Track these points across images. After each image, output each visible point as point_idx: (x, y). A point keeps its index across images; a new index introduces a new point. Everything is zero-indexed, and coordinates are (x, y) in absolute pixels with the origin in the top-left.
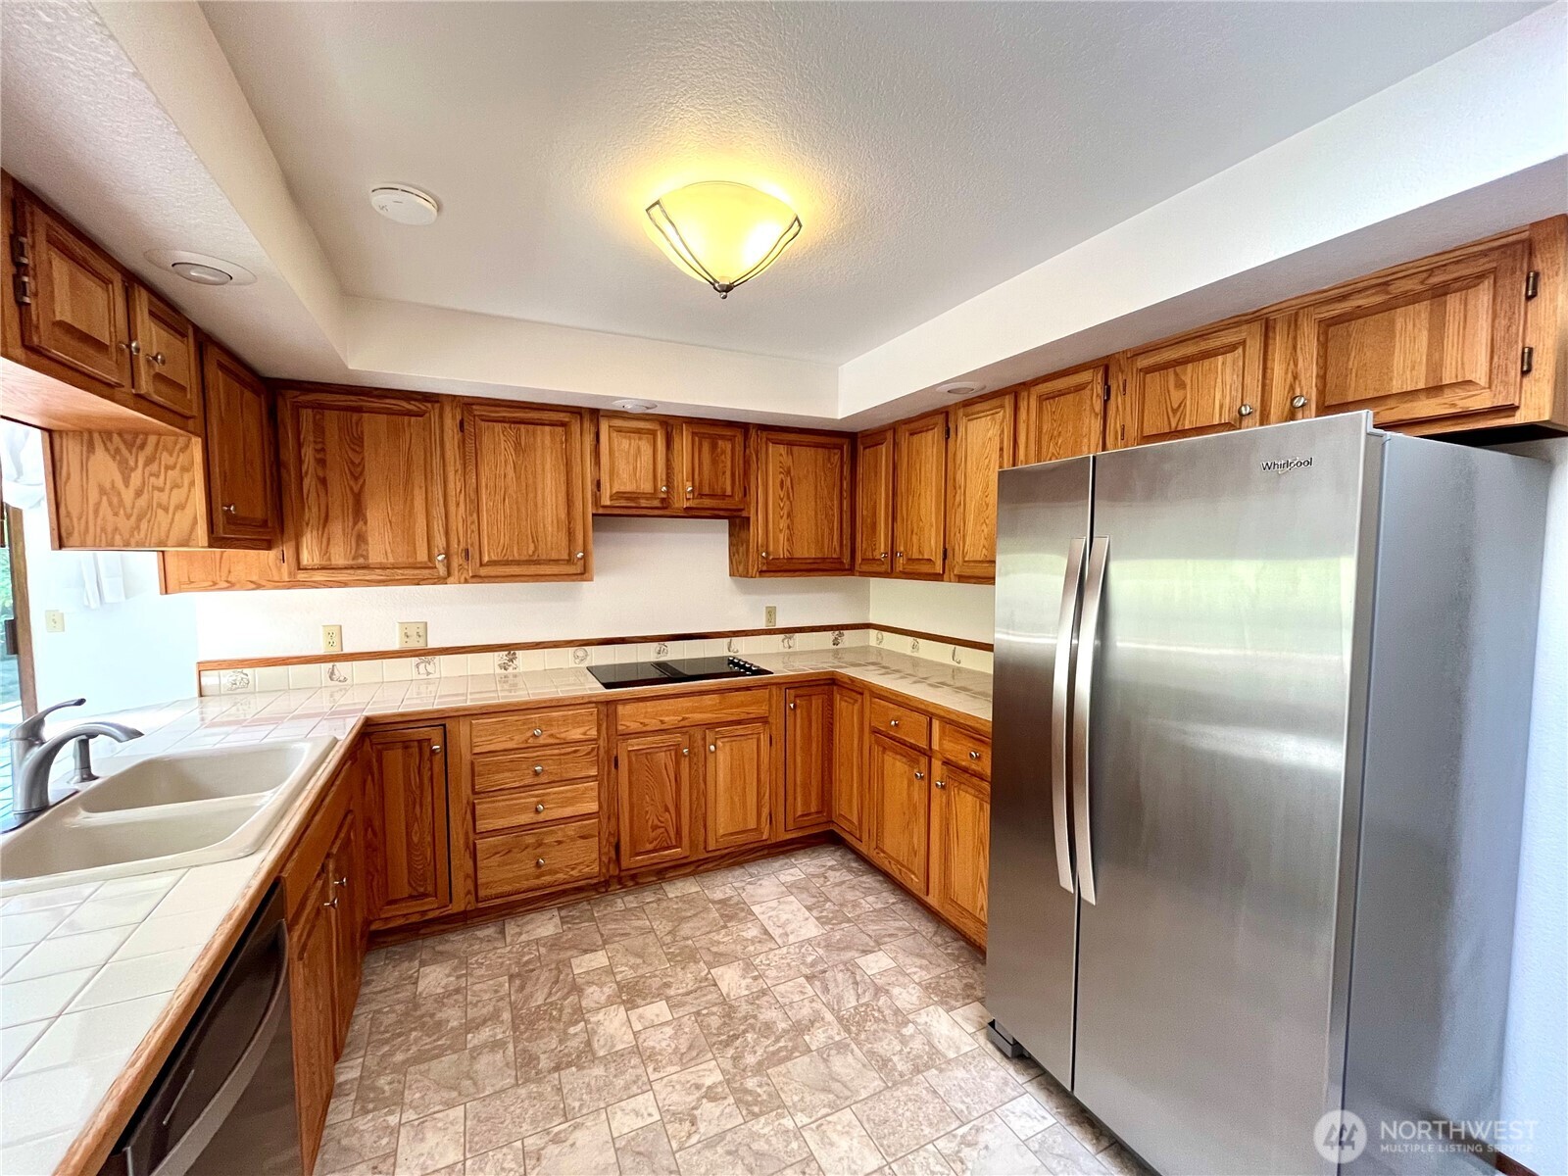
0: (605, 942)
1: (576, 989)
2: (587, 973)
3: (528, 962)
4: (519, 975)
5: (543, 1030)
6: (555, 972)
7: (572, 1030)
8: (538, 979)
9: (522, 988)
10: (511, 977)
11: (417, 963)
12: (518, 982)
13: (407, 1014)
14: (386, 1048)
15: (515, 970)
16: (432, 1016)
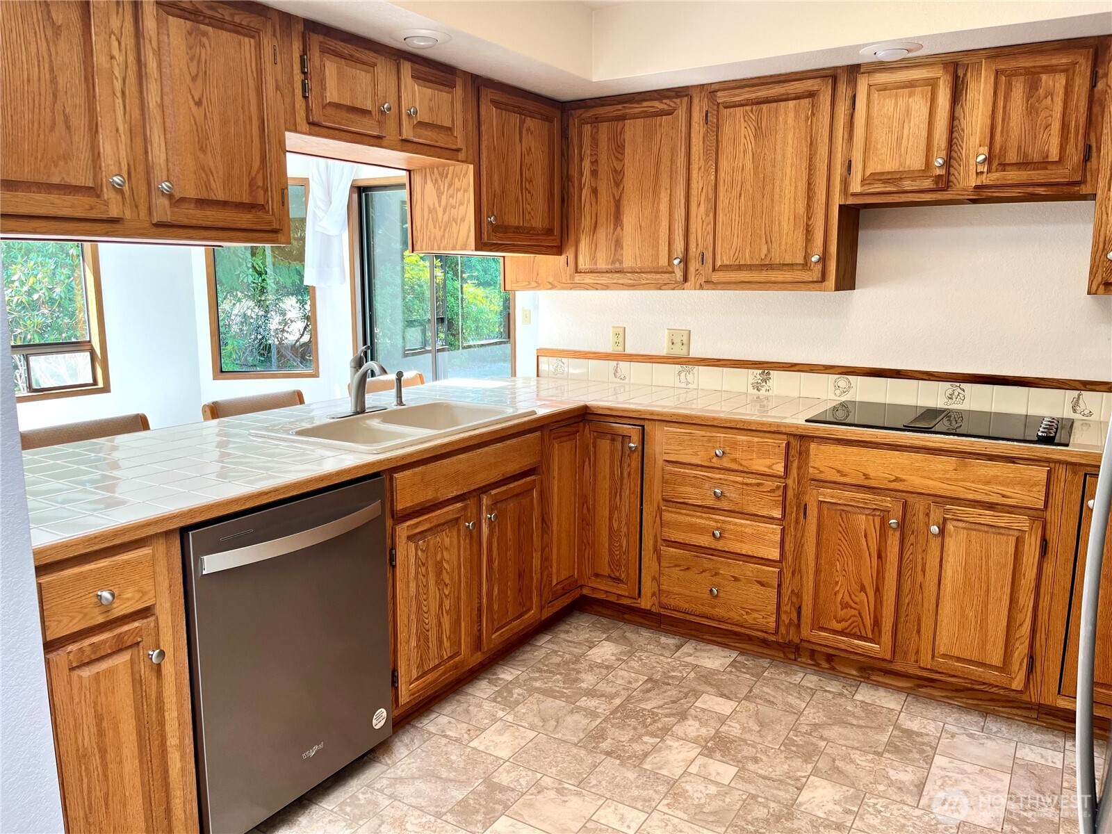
0: (746, 698)
1: (683, 716)
2: (703, 710)
3: (673, 677)
4: (656, 682)
5: (629, 725)
6: (681, 695)
7: (646, 739)
8: (665, 692)
9: (648, 691)
10: (650, 680)
11: (605, 636)
12: (650, 685)
13: (566, 663)
14: (537, 675)
15: (657, 677)
16: (579, 672)
